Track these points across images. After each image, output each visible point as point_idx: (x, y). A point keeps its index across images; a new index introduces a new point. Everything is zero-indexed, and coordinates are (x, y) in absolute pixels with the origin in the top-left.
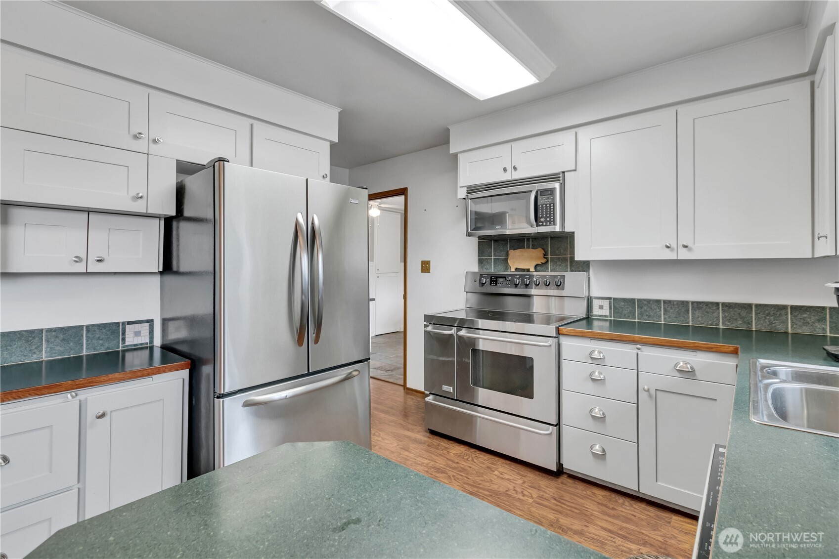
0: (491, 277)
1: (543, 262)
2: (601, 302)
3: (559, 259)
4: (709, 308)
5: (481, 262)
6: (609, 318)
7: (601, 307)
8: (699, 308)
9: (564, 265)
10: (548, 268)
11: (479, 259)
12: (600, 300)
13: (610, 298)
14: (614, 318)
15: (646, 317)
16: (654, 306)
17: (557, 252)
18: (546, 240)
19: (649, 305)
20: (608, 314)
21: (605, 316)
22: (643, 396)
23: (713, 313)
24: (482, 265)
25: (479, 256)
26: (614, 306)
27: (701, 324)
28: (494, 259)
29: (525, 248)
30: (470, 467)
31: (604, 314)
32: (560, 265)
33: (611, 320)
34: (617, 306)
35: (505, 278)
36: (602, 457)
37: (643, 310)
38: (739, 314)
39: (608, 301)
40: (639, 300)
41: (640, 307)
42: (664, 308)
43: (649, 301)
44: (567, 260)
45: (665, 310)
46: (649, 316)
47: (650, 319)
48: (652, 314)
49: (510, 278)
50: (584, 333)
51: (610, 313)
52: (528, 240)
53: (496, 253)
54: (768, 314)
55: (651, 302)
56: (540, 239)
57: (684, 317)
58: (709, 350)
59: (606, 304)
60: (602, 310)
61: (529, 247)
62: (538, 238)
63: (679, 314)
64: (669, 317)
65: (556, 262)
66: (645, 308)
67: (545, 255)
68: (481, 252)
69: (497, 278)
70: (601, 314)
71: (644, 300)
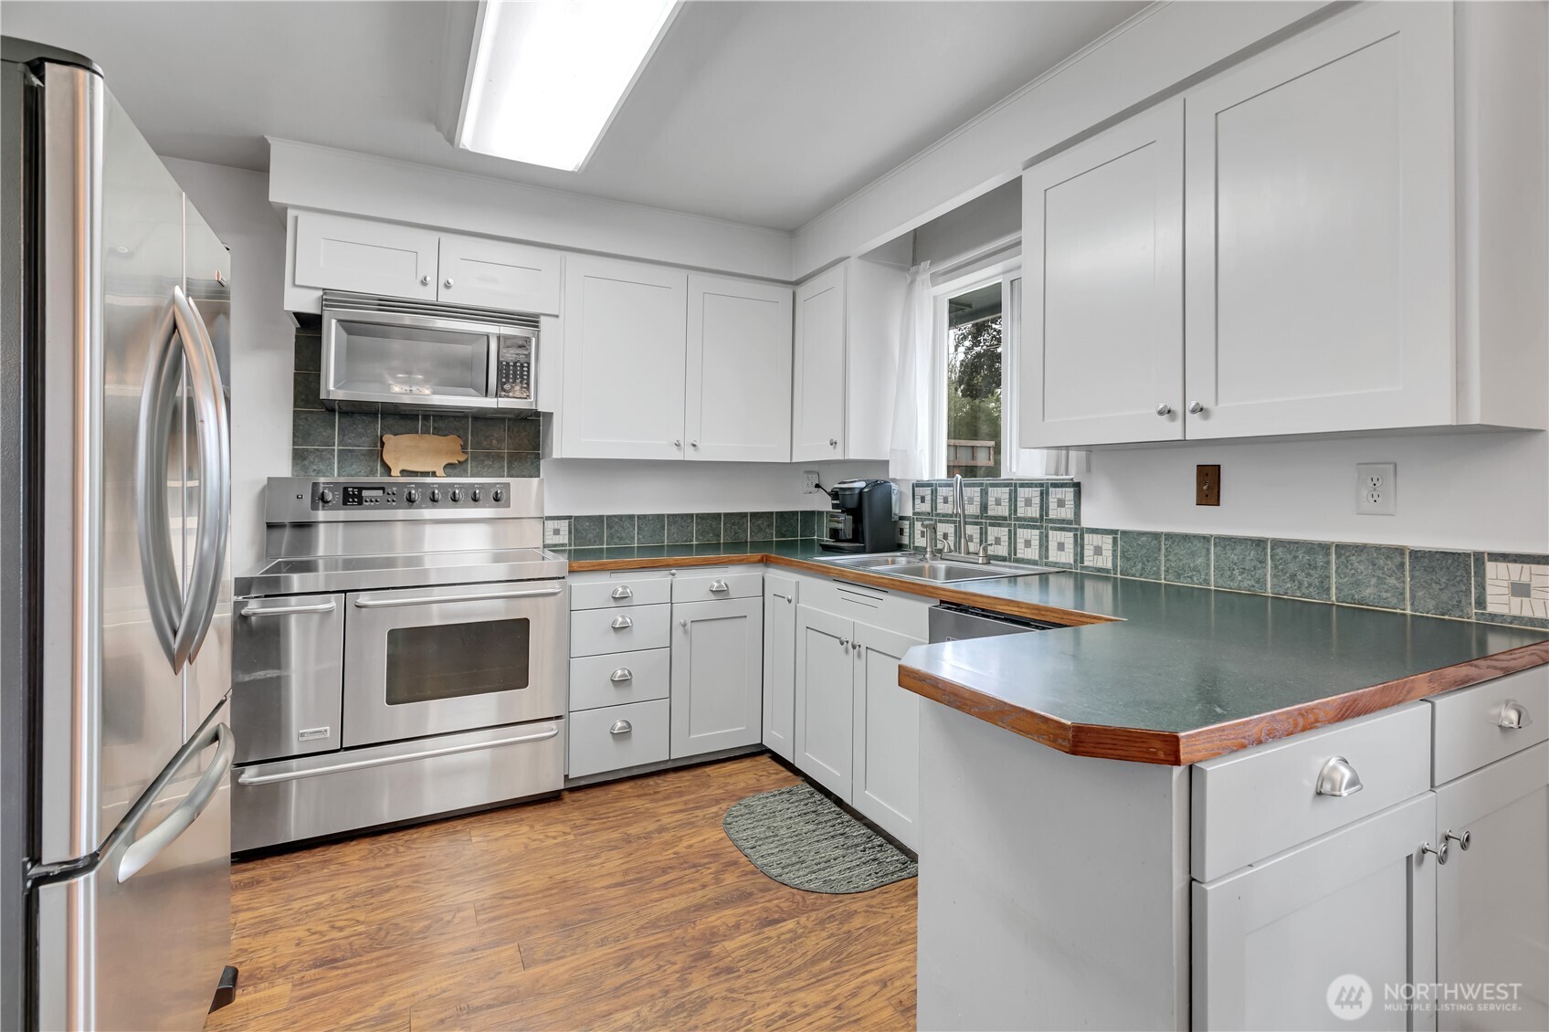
0: (345, 489)
1: (462, 459)
2: (555, 524)
3: (488, 456)
4: (685, 521)
5: (299, 456)
6: (567, 548)
7: (557, 532)
8: (675, 522)
9: (497, 465)
10: (467, 470)
11: (294, 449)
12: (556, 522)
13: (570, 517)
14: (575, 546)
15: (617, 540)
16: (627, 524)
17: (485, 443)
18: (463, 422)
19: (621, 523)
20: (566, 541)
21: (562, 545)
22: (678, 633)
23: (688, 527)
24: (306, 462)
25: (294, 443)
26: (576, 529)
27: (677, 541)
28: (339, 450)
29: (417, 433)
30: (424, 857)
31: (561, 542)
32: (490, 467)
33: (570, 550)
34: (580, 528)
35: (383, 489)
36: (623, 735)
37: (613, 530)
38: (711, 526)
39: (567, 521)
40: (609, 517)
41: (610, 527)
42: (638, 526)
43: (620, 517)
44: (504, 457)
45: (639, 528)
46: (621, 539)
47: (622, 542)
48: (624, 535)
49: (395, 489)
50: (606, 564)
51: (570, 539)
52: (426, 417)
53: (346, 439)
54: (734, 524)
55: (624, 519)
56: (452, 419)
57: (659, 535)
58: (740, 562)
59: (564, 525)
60: (557, 536)
61: (425, 431)
62: (448, 417)
63: (654, 532)
64: (643, 538)
65: (483, 461)
66: (616, 527)
67: (464, 447)
68: (300, 433)
69: (360, 489)
70: (557, 542)
71: (615, 516)
